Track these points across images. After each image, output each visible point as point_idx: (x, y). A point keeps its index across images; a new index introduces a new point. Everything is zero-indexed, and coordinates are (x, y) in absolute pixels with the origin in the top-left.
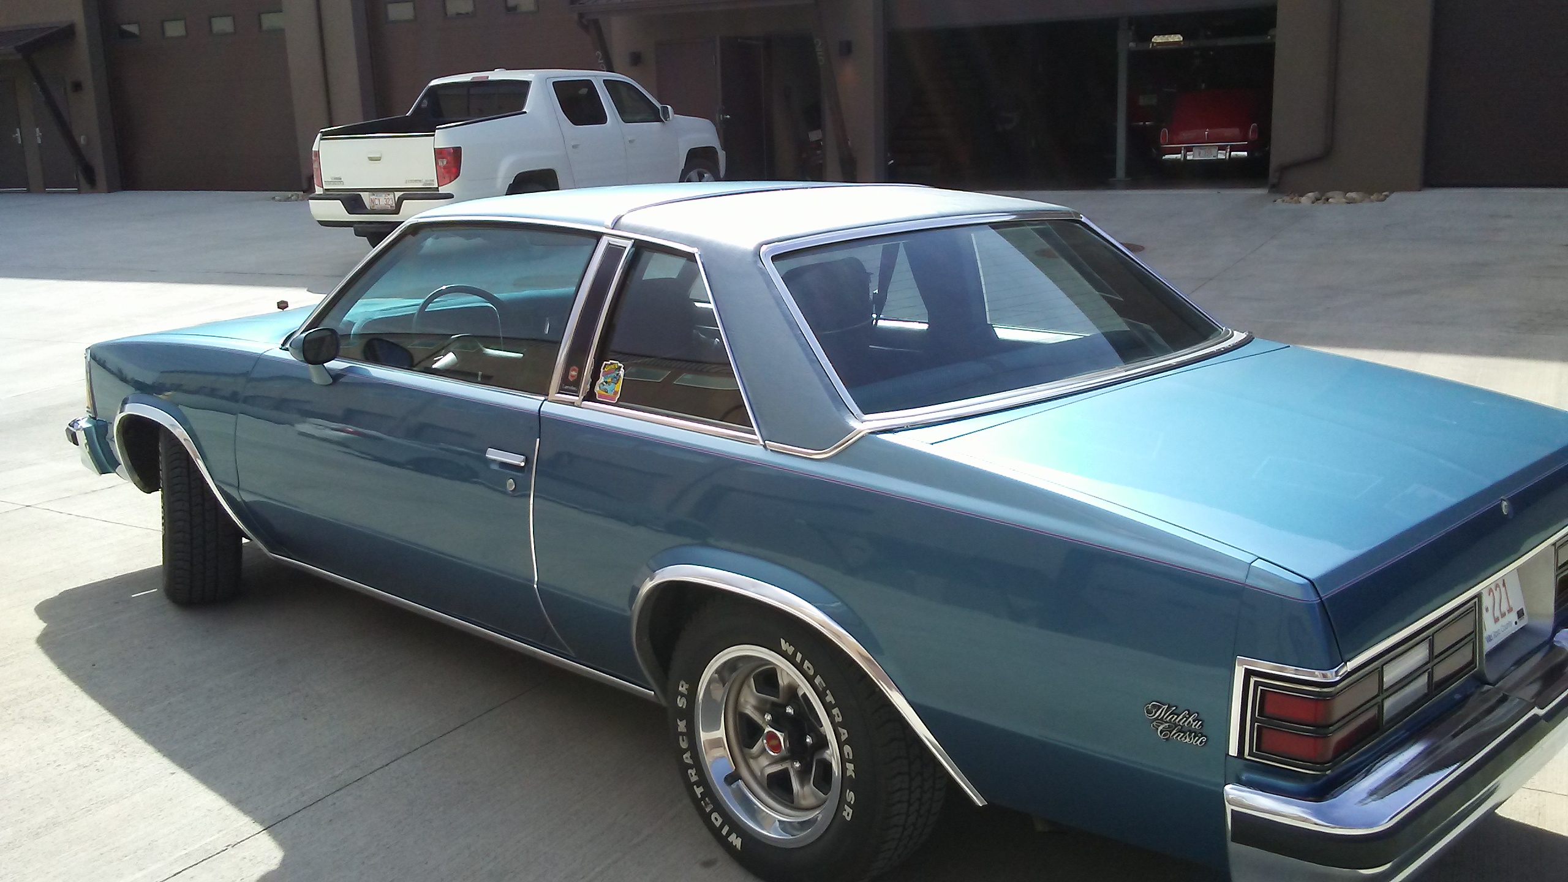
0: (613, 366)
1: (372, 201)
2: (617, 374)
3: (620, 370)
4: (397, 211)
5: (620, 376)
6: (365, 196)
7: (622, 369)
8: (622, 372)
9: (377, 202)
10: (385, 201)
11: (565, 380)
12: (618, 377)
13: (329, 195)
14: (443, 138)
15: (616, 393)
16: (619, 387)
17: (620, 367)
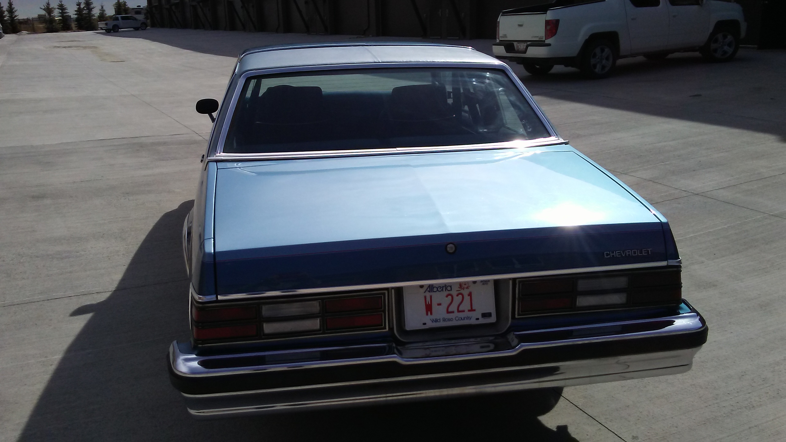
1: (517, 47)
4: (525, 52)
6: (515, 44)
9: (520, 47)
10: (522, 46)
13: (501, 43)
14: (550, 15)
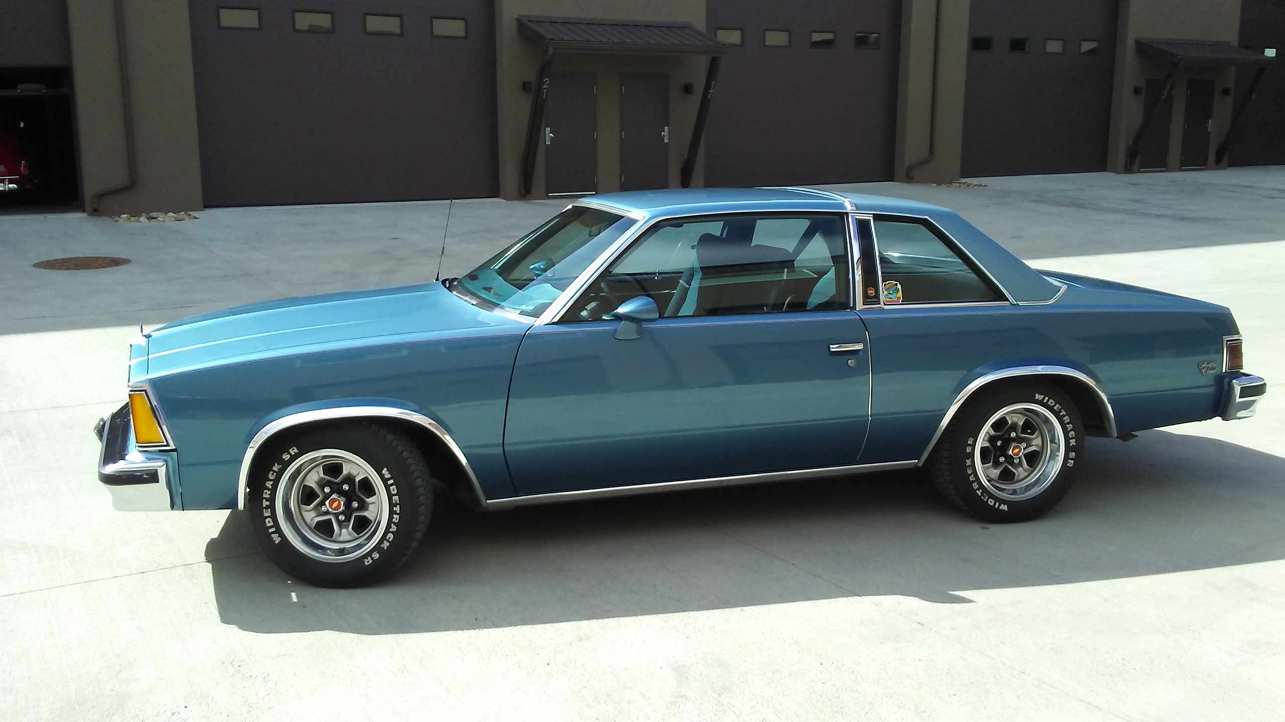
0: (891, 284)
2: (896, 288)
3: (897, 286)
5: (899, 289)
7: (898, 285)
8: (899, 286)
11: (866, 296)
12: (897, 289)
15: (899, 298)
16: (900, 294)
17: (897, 284)
